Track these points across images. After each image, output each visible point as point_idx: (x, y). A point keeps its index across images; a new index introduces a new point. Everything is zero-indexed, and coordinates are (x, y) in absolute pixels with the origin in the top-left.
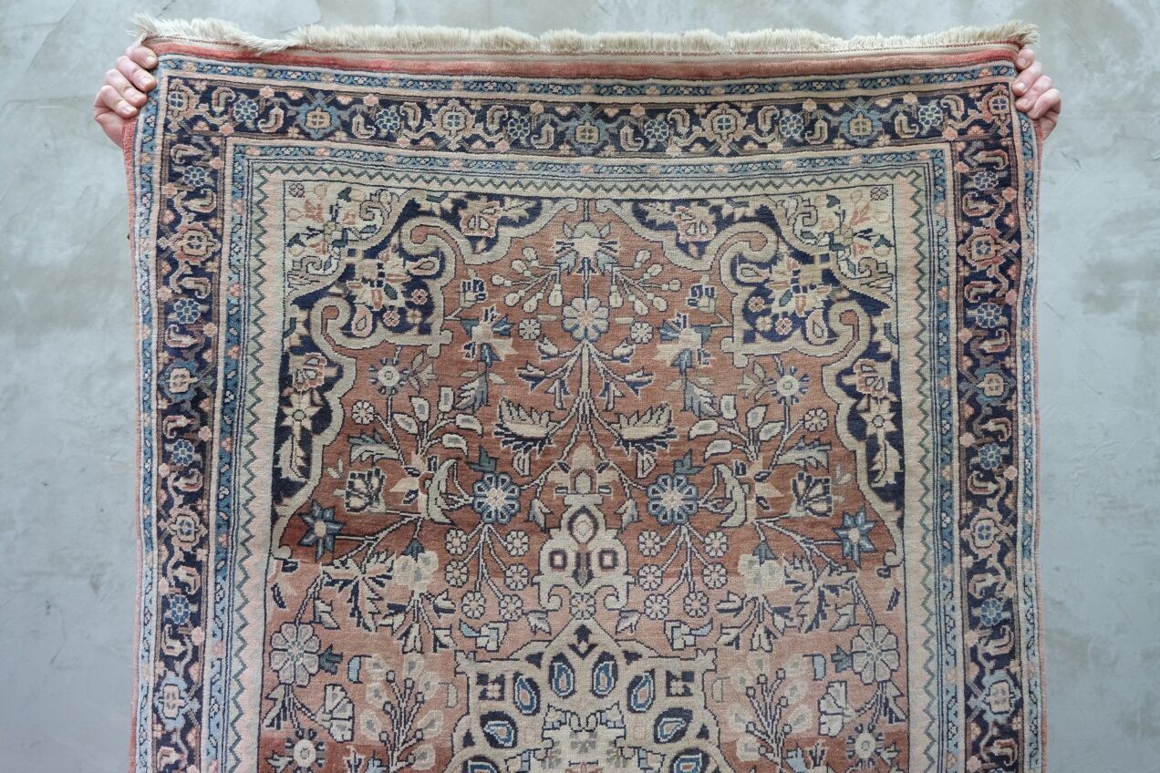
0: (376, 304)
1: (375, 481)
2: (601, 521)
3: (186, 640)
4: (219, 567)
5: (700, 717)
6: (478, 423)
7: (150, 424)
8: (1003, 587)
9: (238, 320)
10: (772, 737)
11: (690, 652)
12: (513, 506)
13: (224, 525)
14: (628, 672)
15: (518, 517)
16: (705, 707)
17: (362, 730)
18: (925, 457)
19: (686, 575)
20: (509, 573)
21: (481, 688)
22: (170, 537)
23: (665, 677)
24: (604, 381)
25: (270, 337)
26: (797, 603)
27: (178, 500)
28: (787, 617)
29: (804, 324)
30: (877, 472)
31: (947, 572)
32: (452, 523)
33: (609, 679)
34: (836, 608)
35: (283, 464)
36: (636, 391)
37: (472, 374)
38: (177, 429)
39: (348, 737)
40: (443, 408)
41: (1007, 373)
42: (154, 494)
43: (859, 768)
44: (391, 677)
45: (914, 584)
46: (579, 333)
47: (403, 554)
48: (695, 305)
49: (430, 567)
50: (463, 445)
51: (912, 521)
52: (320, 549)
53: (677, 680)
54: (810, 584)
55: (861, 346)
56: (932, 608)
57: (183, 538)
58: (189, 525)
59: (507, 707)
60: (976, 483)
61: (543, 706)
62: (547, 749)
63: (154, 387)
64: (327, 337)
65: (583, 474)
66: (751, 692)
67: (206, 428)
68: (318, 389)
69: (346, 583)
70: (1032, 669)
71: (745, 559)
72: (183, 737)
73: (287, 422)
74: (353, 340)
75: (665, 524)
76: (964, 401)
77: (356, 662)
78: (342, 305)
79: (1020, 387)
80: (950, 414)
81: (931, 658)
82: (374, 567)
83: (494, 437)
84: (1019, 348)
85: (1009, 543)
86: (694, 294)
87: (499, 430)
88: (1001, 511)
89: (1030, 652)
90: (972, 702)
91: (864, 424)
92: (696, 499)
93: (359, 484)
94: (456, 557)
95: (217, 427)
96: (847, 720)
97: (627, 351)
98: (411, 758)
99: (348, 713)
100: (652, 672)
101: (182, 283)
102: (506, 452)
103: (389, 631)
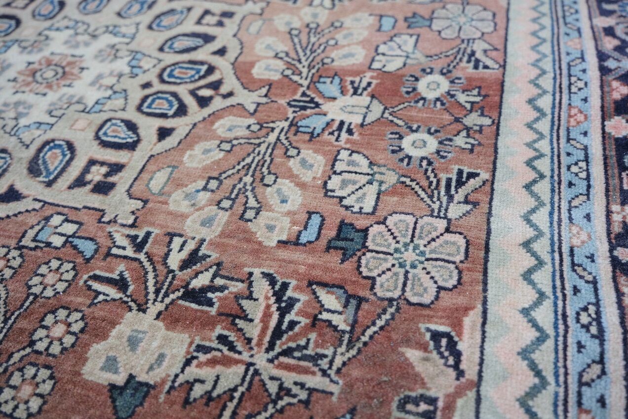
5: (224, 41)
14: (164, 6)
16: (234, 36)
23: (201, 13)
33: (142, 8)
43: (419, 105)
53: (214, 15)
62: (37, 41)
66: (295, 32)
96: (411, 62)
100: (190, 9)
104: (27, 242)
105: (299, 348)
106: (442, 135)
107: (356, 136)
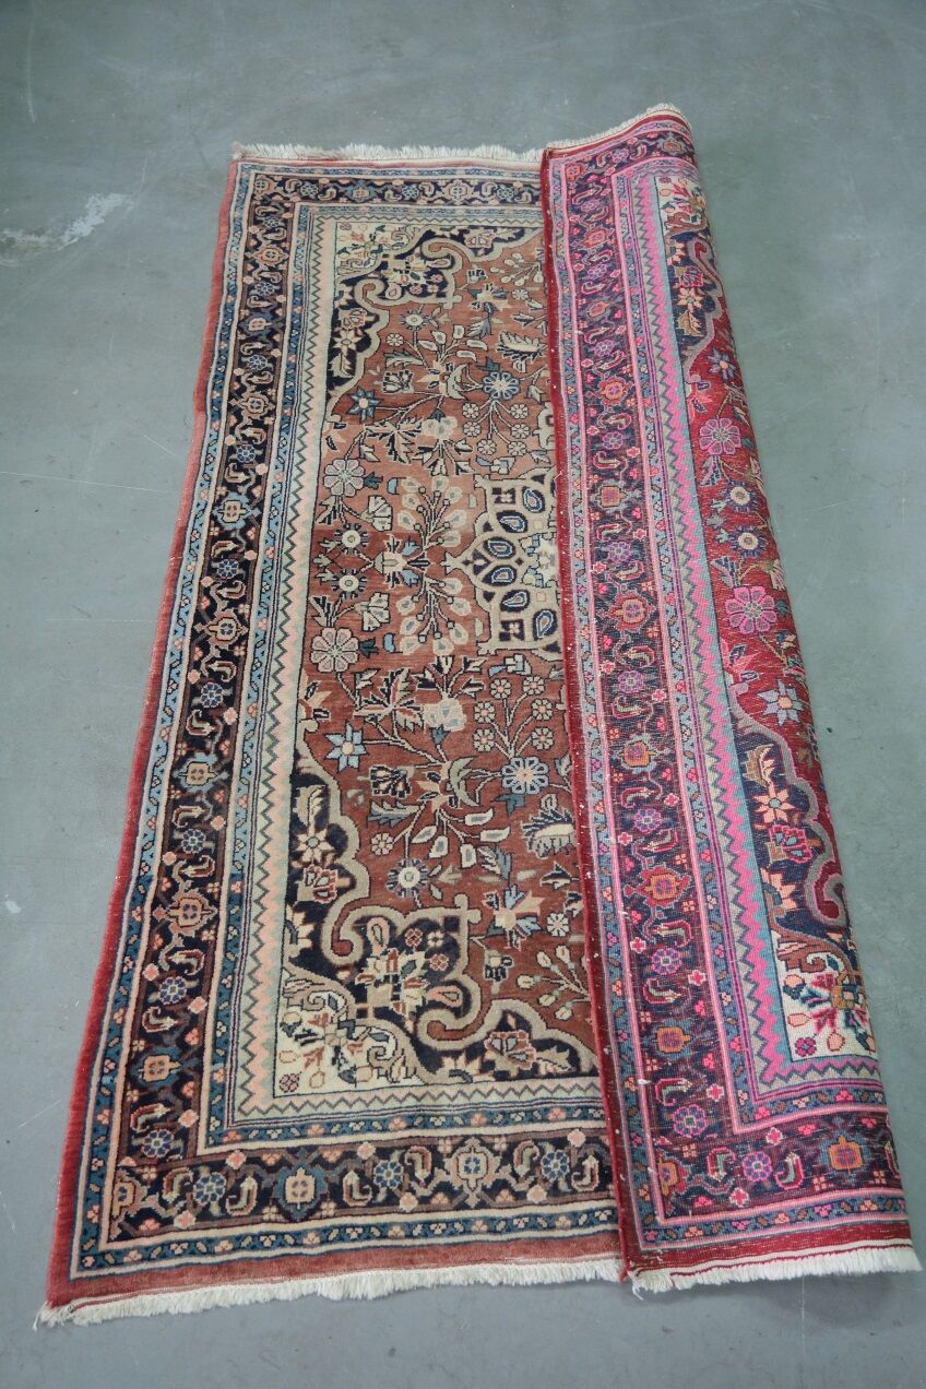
0: (404, 282)
3: (250, 472)
4: (283, 427)
6: (484, 344)
9: (301, 293)
13: (289, 403)
15: (519, 396)
17: (400, 523)
22: (240, 410)
25: (325, 302)
27: (251, 388)
32: (467, 399)
35: (335, 368)
37: (478, 318)
38: (253, 350)
39: (388, 527)
40: (456, 336)
44: (422, 490)
47: (429, 418)
49: (451, 426)
50: (473, 356)
52: (364, 416)
57: (252, 410)
58: (259, 403)
59: (518, 507)
61: (548, 506)
62: (553, 533)
64: (367, 300)
67: (277, 350)
68: (361, 328)
69: (384, 435)
73: (338, 346)
74: (387, 302)
77: (393, 482)
78: (378, 283)
82: (405, 426)
83: (497, 351)
87: (501, 348)
93: (392, 378)
94: (471, 420)
95: (285, 349)
98: (440, 540)
99: (388, 513)
101: (261, 275)
102: (508, 360)
103: (420, 463)
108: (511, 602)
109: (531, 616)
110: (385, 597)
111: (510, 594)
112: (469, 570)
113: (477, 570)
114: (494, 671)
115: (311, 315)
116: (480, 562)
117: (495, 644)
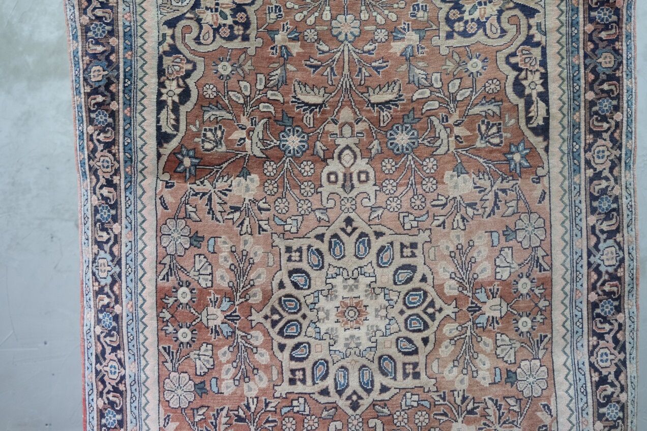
0: (215, 23)
1: (219, 133)
2: (358, 153)
3: (110, 231)
4: (127, 186)
5: (422, 270)
6: (281, 96)
7: (81, 103)
8: (613, 189)
9: (131, 35)
10: (466, 281)
11: (415, 231)
12: (304, 146)
13: (129, 161)
14: (376, 244)
15: (308, 153)
16: (425, 264)
17: (218, 280)
18: (562, 107)
19: (412, 185)
20: (303, 187)
21: (288, 255)
22: (97, 170)
23: (399, 247)
24: (358, 67)
25: (151, 47)
26: (481, 200)
27: (100, 147)
28: (474, 209)
29: (485, 26)
30: (531, 118)
31: (576, 179)
32: (267, 157)
33: (366, 248)
34: (506, 203)
35: (163, 123)
36: (379, 72)
37: (276, 65)
38: (97, 104)
39: (209, 284)
40: (259, 87)
41: (617, 52)
42: (85, 145)
43: (521, 299)
44: (233, 249)
45: (555, 187)
46: (342, 37)
47: (238, 176)
48: (415, 16)
49: (255, 184)
50: (272, 109)
51: (554, 148)
52: (188, 174)
53: (407, 248)
54: (489, 189)
55: (522, 38)
56: (567, 202)
57: (105, 170)
58: (108, 162)
59: (304, 265)
60: (596, 123)
61: (326, 265)
62: (329, 290)
63: (82, 79)
64: (186, 45)
65: (347, 125)
66: (453, 255)
67: (114, 103)
68: (182, 77)
69: (204, 194)
70: (630, 239)
71: (448, 174)
72: (111, 289)
73: (164, 97)
74: (202, 47)
75: (398, 154)
76: (588, 71)
77: (212, 241)
78: (193, 24)
79: (625, 62)
80: (579, 79)
81: (566, 232)
82: (221, 185)
83: (291, 104)
84: (624, 36)
85: (616, 161)
86: (414, 9)
87: (294, 100)
88: (611, 141)
89: (630, 229)
90: (592, 259)
91: (524, 87)
92: (417, 138)
93: (209, 134)
94: (270, 178)
95: (121, 101)
96: (513, 270)
97: (372, 47)
98: (247, 297)
99: (209, 271)
100: (392, 243)
101: (95, 13)
102: (299, 113)
103: (231, 222)
104: (404, 407)
105: (507, 420)
106: (532, 316)
107: (500, 325)
108: (297, 353)
109: (311, 365)
110: (210, 347)
111: (297, 346)
112: (268, 324)
113: (274, 324)
114: (285, 410)
115: (141, 62)
116: (276, 317)
117: (285, 388)
